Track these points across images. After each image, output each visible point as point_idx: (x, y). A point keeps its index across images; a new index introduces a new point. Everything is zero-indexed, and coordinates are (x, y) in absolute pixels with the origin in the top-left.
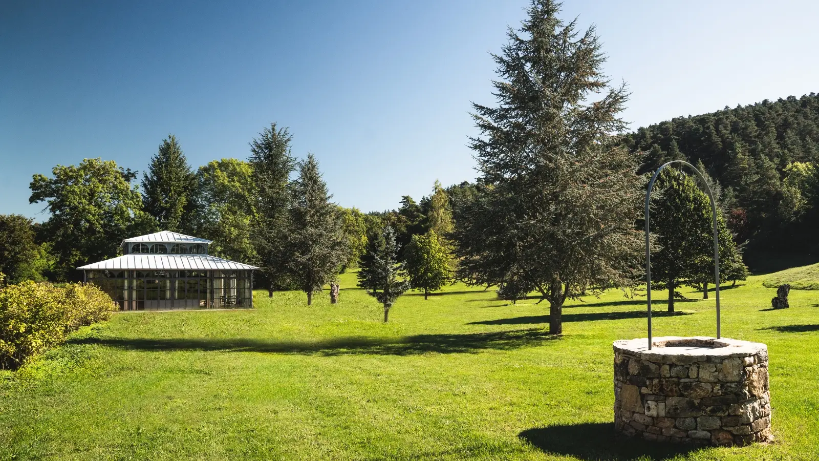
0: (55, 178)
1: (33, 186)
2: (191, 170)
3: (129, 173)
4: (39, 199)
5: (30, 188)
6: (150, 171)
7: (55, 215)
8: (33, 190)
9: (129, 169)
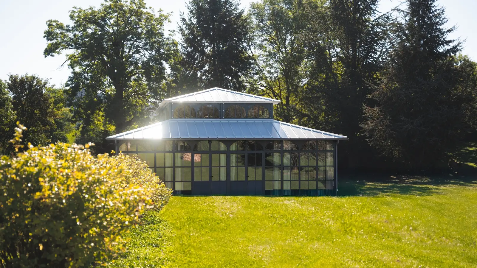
0: (72, 24)
1: (49, 35)
2: (240, 8)
3: (161, 15)
4: (55, 52)
5: (44, 37)
6: (188, 11)
7: (74, 73)
8: (48, 40)
9: (161, 11)
